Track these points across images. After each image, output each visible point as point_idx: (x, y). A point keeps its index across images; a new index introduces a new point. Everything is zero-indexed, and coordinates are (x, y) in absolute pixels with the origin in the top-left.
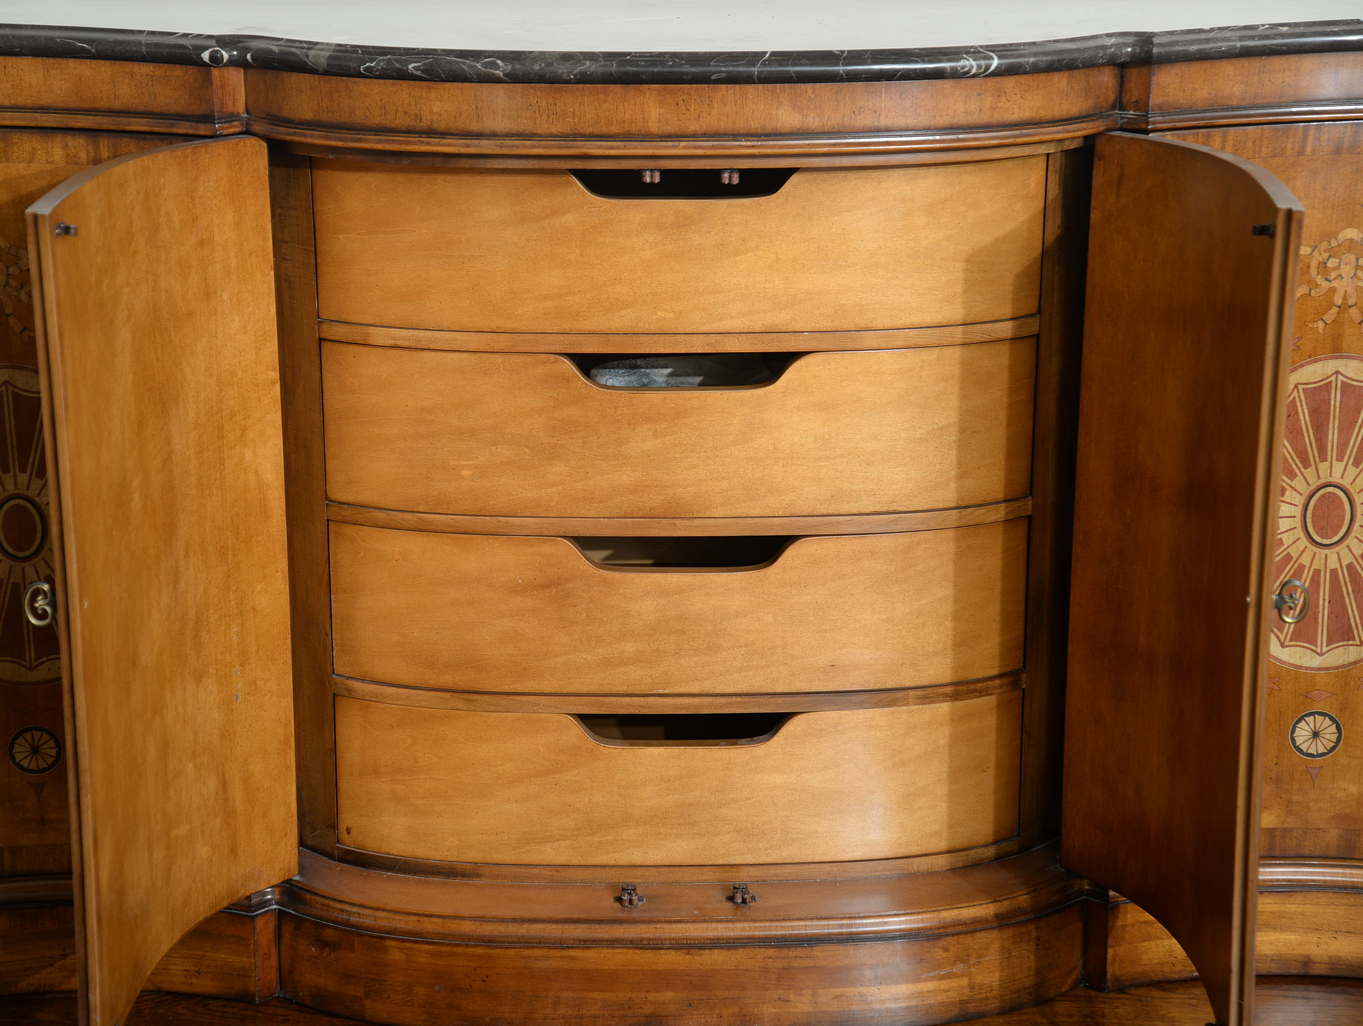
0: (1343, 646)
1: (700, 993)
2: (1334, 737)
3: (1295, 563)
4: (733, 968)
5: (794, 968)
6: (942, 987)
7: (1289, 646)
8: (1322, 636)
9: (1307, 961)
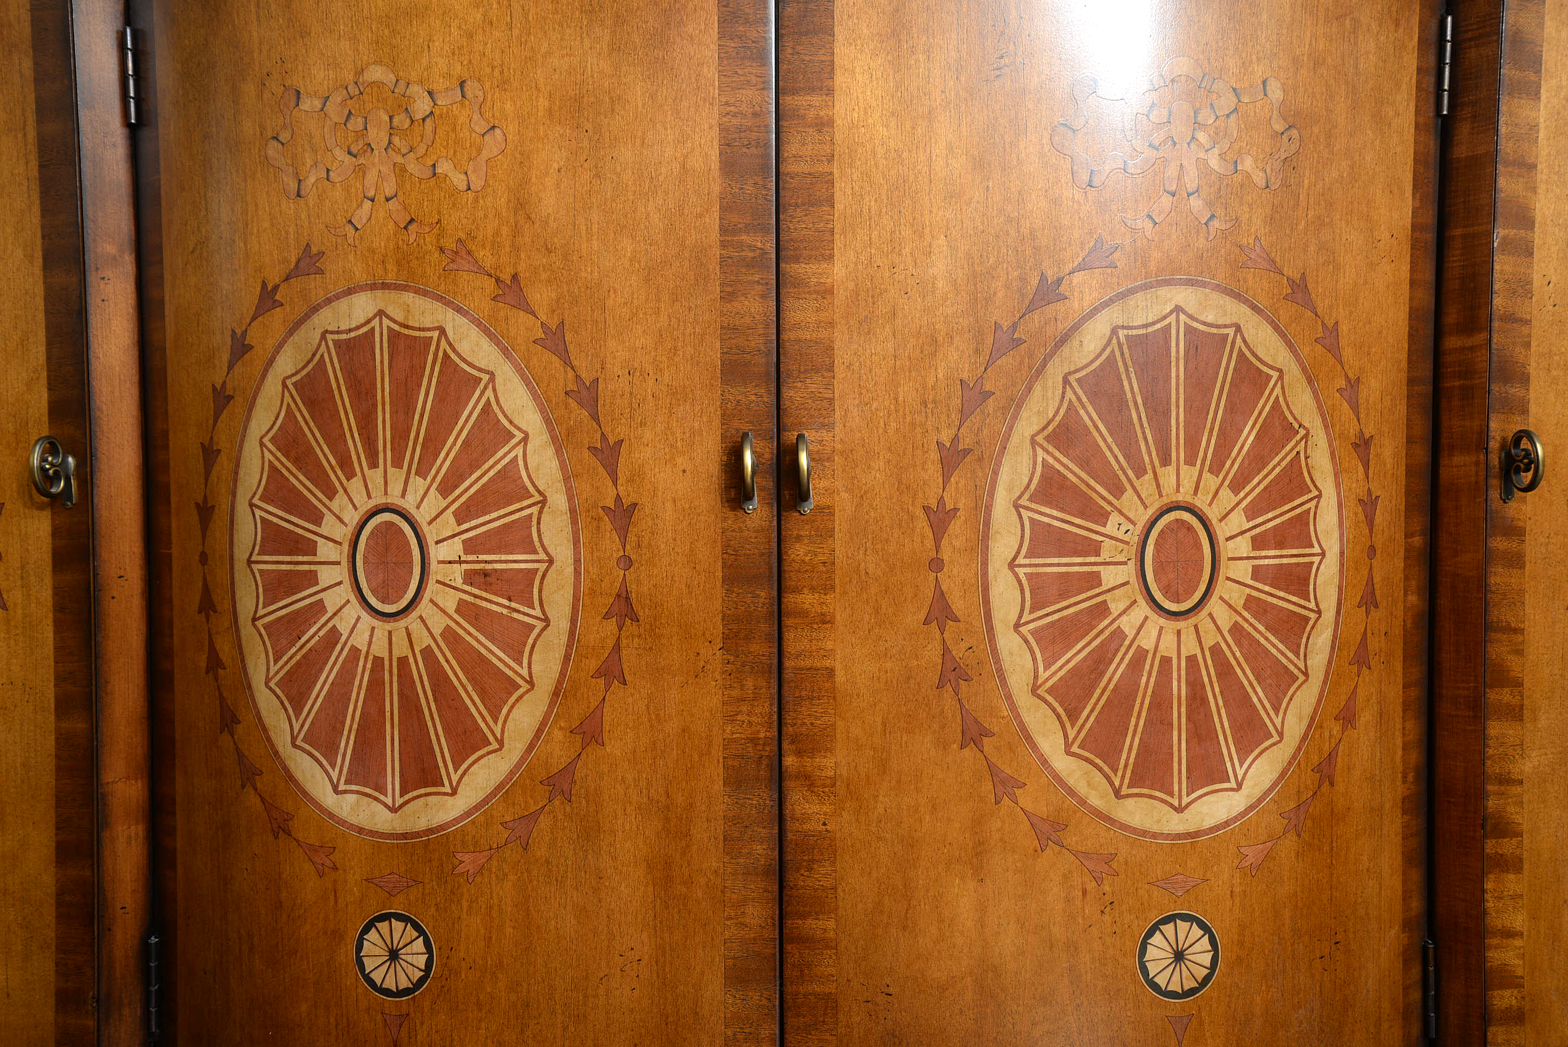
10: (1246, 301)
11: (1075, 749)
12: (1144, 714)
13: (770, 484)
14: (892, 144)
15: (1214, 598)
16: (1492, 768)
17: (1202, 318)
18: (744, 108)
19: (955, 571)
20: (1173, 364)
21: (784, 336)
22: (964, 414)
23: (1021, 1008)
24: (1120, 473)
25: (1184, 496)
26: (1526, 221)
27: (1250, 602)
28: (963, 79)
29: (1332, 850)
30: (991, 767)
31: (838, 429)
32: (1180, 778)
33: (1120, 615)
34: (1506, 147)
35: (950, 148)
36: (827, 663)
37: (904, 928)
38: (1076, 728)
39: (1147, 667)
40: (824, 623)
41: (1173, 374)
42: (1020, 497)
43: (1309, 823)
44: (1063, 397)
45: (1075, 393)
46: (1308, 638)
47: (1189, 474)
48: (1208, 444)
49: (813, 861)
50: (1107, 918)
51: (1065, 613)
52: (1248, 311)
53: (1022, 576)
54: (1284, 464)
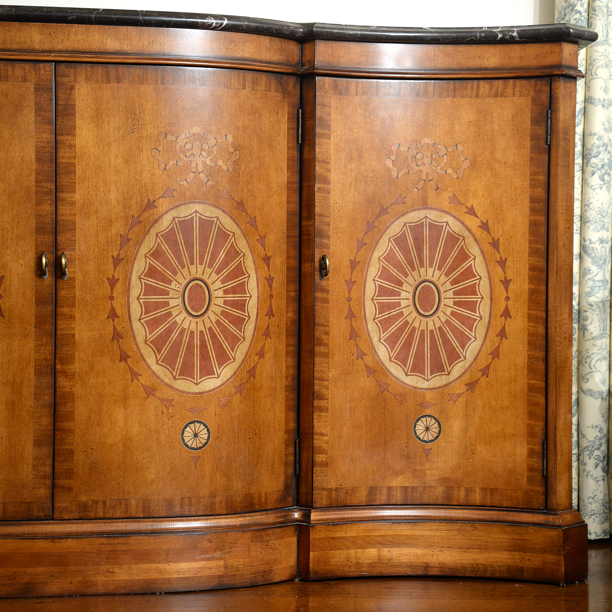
0: (439, 375)
1: (59, 568)
2: (437, 430)
3: (411, 326)
4: (80, 551)
5: (117, 551)
6: (207, 566)
7: (410, 375)
8: (428, 370)
9: (427, 566)
10: (221, 209)
11: (160, 362)
12: (184, 351)
13: (53, 269)
14: (96, 154)
15: (210, 311)
16: (317, 375)
17: (205, 215)
18: (44, 140)
19: (118, 300)
20: (195, 230)
21: (58, 218)
22: (121, 247)
23: (139, 453)
24: (176, 267)
25: (199, 275)
26: (326, 181)
27: (223, 313)
28: (120, 132)
29: (254, 401)
30: (130, 368)
31: (77, 250)
32: (197, 373)
33: (176, 316)
34: (318, 156)
35: (116, 155)
36: (72, 332)
37: (98, 425)
38: (160, 355)
39: (185, 334)
40: (72, 318)
41: (195, 234)
42: (141, 275)
43: (245, 391)
44: (156, 241)
45: (160, 240)
46: (245, 326)
47: (200, 268)
48: (207, 258)
49: (66, 402)
50: (170, 421)
51: (156, 315)
52: (222, 213)
53: (141, 302)
54: (235, 265)
